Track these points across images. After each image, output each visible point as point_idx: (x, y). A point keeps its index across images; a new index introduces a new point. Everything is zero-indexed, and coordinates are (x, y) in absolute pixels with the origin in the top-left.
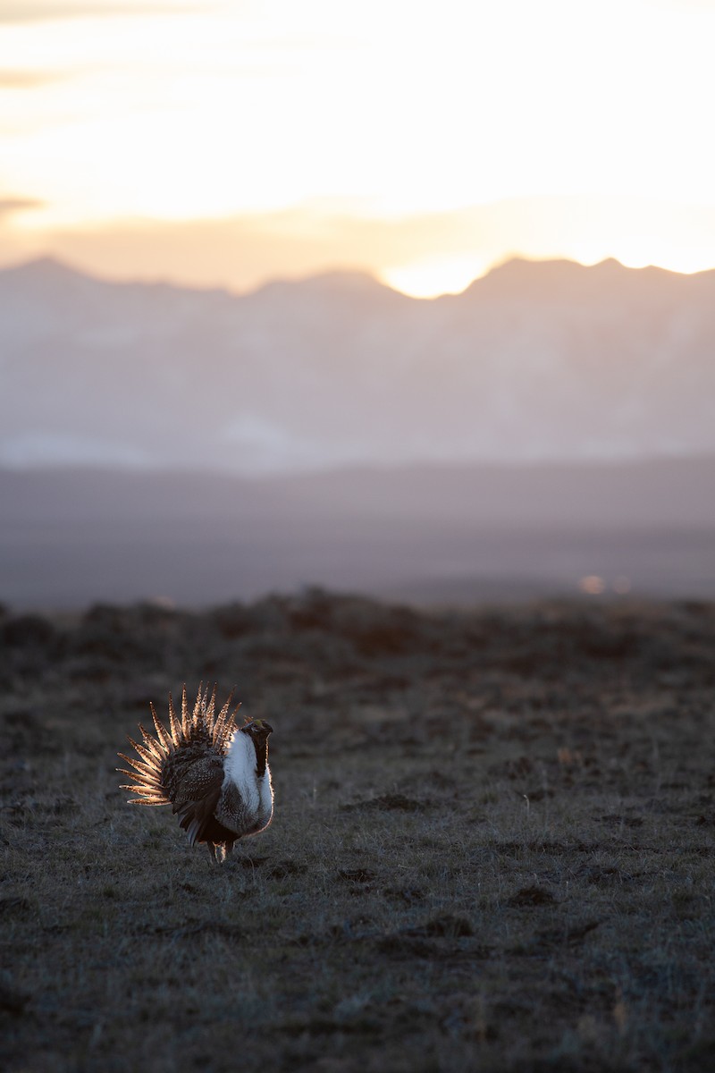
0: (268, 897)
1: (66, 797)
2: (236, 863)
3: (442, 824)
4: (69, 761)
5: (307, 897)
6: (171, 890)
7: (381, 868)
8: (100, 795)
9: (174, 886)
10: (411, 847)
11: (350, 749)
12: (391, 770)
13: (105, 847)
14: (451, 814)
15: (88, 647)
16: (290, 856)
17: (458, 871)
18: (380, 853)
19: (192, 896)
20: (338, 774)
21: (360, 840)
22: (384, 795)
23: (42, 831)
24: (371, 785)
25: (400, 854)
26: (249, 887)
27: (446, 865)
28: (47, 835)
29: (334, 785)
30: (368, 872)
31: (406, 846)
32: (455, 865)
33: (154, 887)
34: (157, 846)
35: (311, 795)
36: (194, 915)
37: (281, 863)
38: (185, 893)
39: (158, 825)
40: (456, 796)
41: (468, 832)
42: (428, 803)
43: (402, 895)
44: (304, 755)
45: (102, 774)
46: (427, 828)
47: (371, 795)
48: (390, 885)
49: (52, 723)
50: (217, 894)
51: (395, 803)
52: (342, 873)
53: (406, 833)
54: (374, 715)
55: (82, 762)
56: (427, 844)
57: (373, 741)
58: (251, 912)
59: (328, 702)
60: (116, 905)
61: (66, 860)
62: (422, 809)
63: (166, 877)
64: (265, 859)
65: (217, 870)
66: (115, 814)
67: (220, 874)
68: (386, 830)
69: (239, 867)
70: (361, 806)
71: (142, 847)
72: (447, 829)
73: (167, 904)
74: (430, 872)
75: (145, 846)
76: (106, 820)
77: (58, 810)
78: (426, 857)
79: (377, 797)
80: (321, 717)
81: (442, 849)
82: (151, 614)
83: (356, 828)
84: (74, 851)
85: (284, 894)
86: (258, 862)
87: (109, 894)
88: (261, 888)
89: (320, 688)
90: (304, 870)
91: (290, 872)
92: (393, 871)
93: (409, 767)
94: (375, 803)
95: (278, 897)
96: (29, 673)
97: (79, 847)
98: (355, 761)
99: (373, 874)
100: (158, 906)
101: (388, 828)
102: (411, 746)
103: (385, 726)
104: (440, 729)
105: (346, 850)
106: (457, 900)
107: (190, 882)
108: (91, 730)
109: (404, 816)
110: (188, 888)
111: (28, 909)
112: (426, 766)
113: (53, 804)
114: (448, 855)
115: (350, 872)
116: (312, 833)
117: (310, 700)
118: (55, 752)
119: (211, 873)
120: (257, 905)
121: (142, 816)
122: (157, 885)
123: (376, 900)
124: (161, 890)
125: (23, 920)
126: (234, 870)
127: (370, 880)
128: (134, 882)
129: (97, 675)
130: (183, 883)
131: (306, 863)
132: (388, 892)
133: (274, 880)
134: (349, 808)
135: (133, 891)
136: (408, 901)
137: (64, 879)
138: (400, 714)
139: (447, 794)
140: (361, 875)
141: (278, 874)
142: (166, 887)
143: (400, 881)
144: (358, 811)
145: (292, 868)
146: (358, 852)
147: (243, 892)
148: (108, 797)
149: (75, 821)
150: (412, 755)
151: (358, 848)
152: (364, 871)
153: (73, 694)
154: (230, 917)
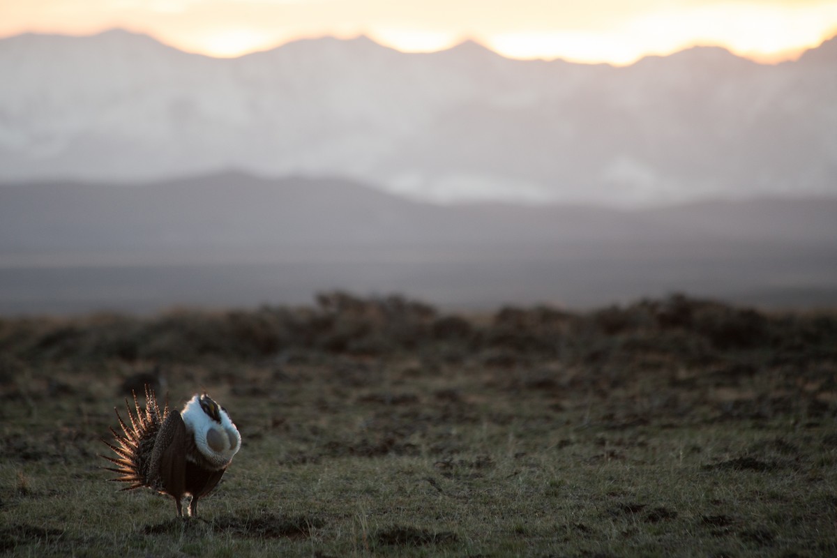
0: (646, 535)
1: (485, 455)
2: (619, 509)
3: (787, 481)
4: (485, 429)
5: (677, 537)
6: (569, 530)
7: (737, 515)
8: (510, 454)
9: (570, 525)
10: (761, 499)
11: (710, 422)
12: (743, 438)
13: (516, 495)
14: (793, 473)
15: (499, 340)
16: (662, 505)
17: (801, 519)
18: (736, 503)
19: (585, 534)
20: (699, 440)
21: (720, 493)
22: (738, 458)
23: (467, 481)
24: (726, 450)
25: (752, 505)
26: (631, 528)
27: (790, 513)
28: (470, 484)
29: (696, 449)
30: (727, 518)
31: (757, 498)
32: (798, 514)
33: (555, 526)
34: (556, 495)
35: (678, 457)
36: (587, 549)
37: (655, 509)
38: (579, 531)
39: (557, 478)
40: (797, 459)
41: (808, 488)
42: (774, 464)
43: (754, 537)
44: (671, 426)
45: (511, 438)
46: (774, 484)
47: (727, 457)
48: (745, 528)
49: (473, 399)
50: (605, 532)
51: (746, 464)
52: (705, 519)
53: (757, 488)
54: (728, 395)
55: (496, 429)
56: (774, 497)
57: (727, 415)
58: (633, 548)
59: (690, 384)
60: (526, 540)
61: (486, 504)
62: (770, 469)
63: (564, 519)
64: (643, 506)
65: (604, 514)
66: (523, 469)
67: (607, 517)
68: (740, 485)
69: (622, 512)
70: (719, 466)
71: (544, 495)
72: (791, 485)
73: (566, 540)
74: (778, 519)
75: (547, 494)
76: (516, 473)
77: (479, 465)
78: (774, 508)
79: (732, 459)
80: (684, 396)
81: (787, 501)
82: (548, 315)
83: (716, 484)
84: (492, 497)
85: (658, 533)
86: (636, 509)
87: (520, 531)
88: (640, 529)
89: (683, 374)
90: (674, 515)
91: (662, 517)
92: (746, 517)
93: (758, 436)
94: (730, 464)
95: (654, 537)
96: (453, 360)
97: (496, 494)
98: (713, 431)
99: (730, 520)
100: (558, 541)
101: (742, 483)
102: (759, 420)
103: (737, 404)
104: (783, 406)
105: (708, 501)
106: (800, 542)
107: (583, 523)
108: (502, 404)
109: (755, 475)
110: (582, 527)
111: (457, 541)
112: (771, 436)
113: (474, 460)
114: (792, 506)
115: (712, 517)
116: (680, 486)
117: (675, 383)
118: (475, 421)
119: (600, 516)
120: (637, 542)
121: (544, 471)
122: (557, 524)
123: (733, 541)
124: (560, 529)
125: (454, 549)
126: (618, 514)
127: (727, 524)
128: (539, 522)
129: (506, 363)
130: (578, 524)
131: (676, 510)
132: (743, 535)
133: (651, 523)
134: (709, 468)
135: (539, 529)
136: (760, 542)
137: (485, 519)
138: (749, 394)
139: (790, 457)
140: (721, 520)
141: (653, 518)
142: (565, 527)
143: (753, 526)
144: (717, 470)
145: (665, 513)
146: (717, 502)
147: (626, 532)
148: (517, 456)
149: (492, 474)
150: (761, 427)
151: (717, 498)
152: (723, 518)
153: (487, 377)
154: (616, 551)
